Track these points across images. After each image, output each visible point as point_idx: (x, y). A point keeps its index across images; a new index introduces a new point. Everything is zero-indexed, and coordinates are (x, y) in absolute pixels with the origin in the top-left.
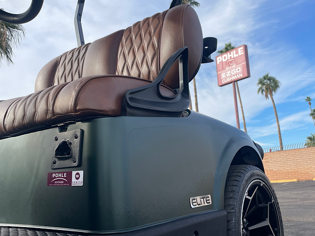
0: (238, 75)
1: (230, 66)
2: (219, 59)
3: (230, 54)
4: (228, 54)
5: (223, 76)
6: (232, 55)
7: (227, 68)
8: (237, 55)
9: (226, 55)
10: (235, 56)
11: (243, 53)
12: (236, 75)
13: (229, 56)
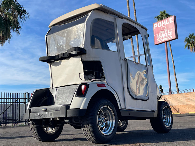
0: (169, 37)
1: (163, 31)
2: (156, 26)
3: (164, 22)
4: (162, 22)
5: (158, 37)
9: (160, 23)
10: (167, 23)
11: (172, 22)
13: (163, 23)
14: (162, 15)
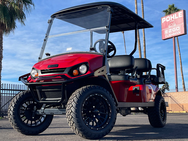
0: (177, 32)
1: (171, 25)
2: (164, 20)
3: (172, 16)
4: (171, 16)
5: (166, 32)
6: (173, 17)
7: (169, 27)
8: (177, 17)
9: (169, 17)
10: (176, 18)
11: (182, 16)
12: (176, 32)
13: (171, 18)
14: (170, 9)
